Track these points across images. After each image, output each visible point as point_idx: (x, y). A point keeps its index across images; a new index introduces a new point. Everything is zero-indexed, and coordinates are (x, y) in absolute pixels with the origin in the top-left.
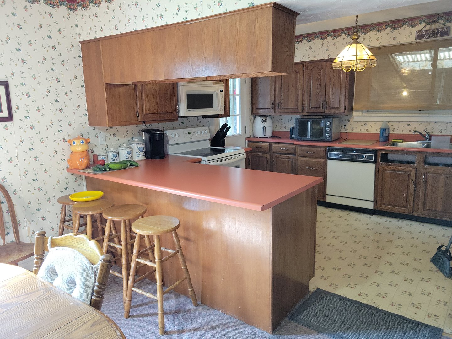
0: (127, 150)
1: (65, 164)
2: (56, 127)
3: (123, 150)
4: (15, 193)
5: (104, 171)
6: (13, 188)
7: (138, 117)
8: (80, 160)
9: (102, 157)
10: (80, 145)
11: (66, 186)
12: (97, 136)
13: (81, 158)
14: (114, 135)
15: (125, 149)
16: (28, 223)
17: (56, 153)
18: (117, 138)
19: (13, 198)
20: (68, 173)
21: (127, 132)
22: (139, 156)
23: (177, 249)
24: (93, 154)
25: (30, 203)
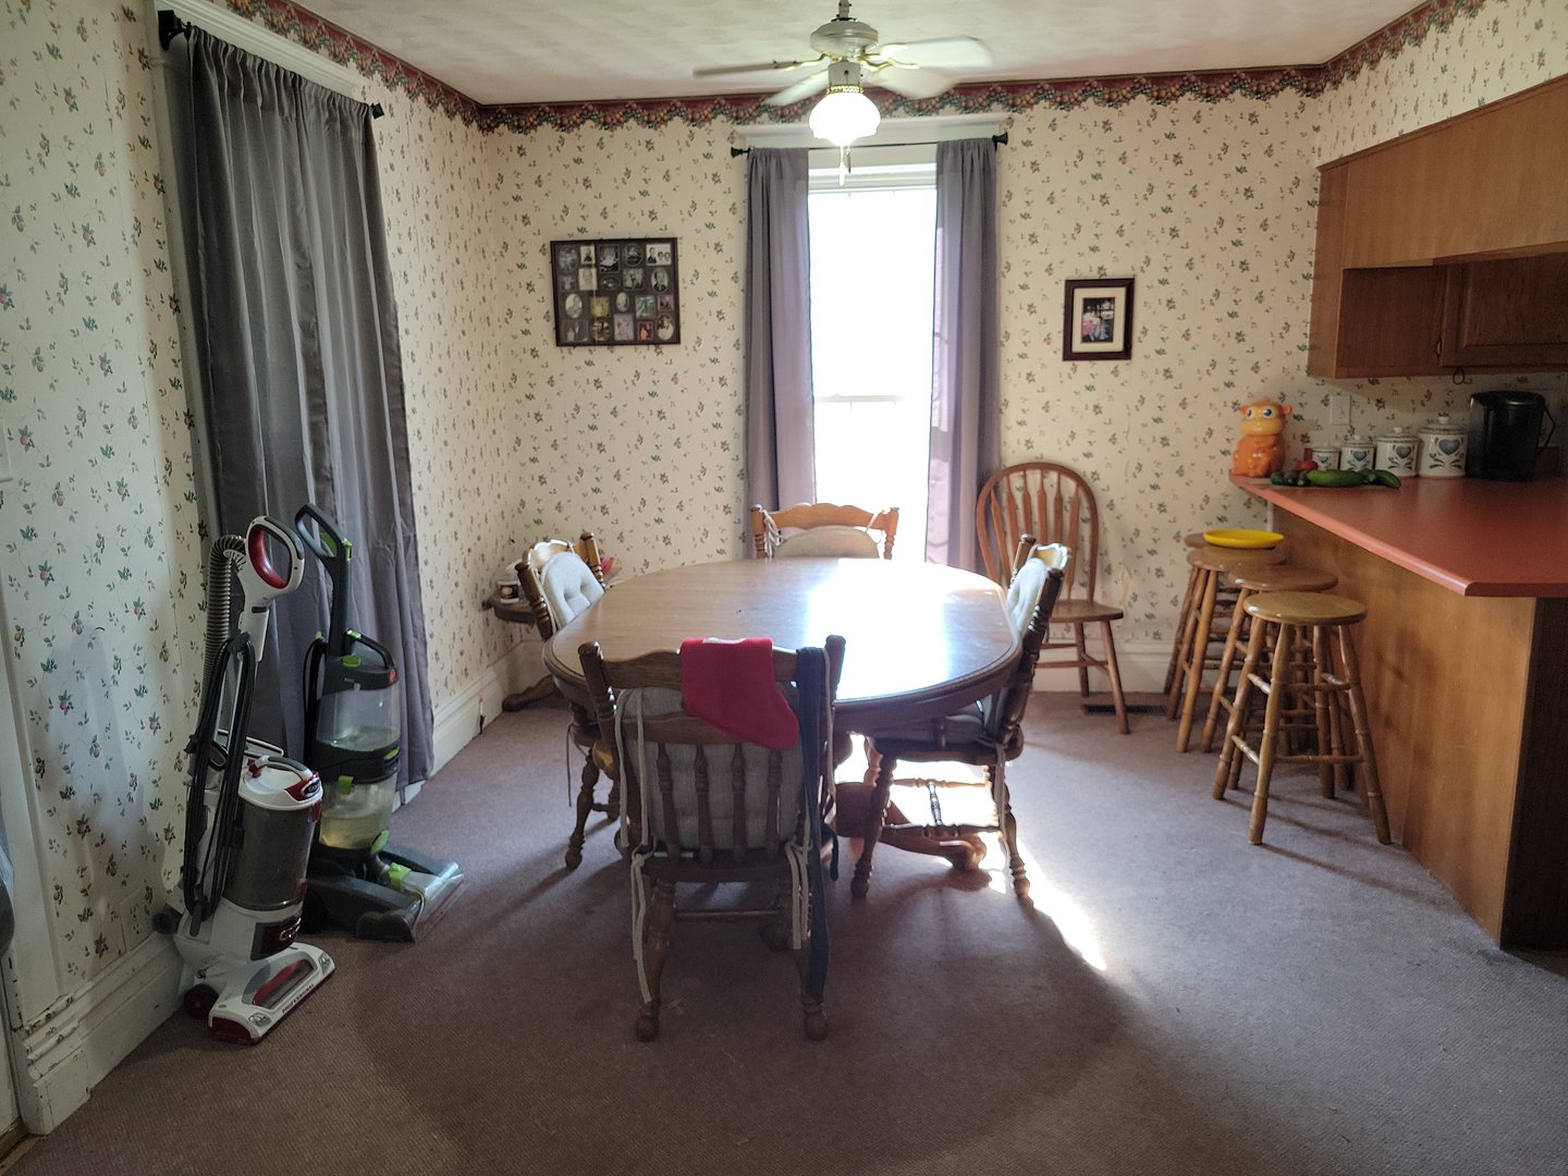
0: (1398, 445)
1: (1228, 463)
2: (1220, 374)
3: (1389, 444)
4: (1111, 506)
5: (1289, 484)
6: (1110, 495)
7: (1438, 356)
8: (1255, 455)
9: (1321, 455)
10: (1262, 419)
11: (1222, 513)
12: (1325, 402)
13: (1257, 451)
14: (1379, 401)
15: (1391, 442)
16: (1127, 574)
17: (1210, 433)
18: (1388, 411)
19: (1105, 516)
20: (1231, 485)
21: (1429, 395)
22: (1439, 465)
23: (1348, 681)
24: (1308, 445)
25: (1137, 533)
